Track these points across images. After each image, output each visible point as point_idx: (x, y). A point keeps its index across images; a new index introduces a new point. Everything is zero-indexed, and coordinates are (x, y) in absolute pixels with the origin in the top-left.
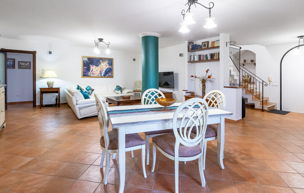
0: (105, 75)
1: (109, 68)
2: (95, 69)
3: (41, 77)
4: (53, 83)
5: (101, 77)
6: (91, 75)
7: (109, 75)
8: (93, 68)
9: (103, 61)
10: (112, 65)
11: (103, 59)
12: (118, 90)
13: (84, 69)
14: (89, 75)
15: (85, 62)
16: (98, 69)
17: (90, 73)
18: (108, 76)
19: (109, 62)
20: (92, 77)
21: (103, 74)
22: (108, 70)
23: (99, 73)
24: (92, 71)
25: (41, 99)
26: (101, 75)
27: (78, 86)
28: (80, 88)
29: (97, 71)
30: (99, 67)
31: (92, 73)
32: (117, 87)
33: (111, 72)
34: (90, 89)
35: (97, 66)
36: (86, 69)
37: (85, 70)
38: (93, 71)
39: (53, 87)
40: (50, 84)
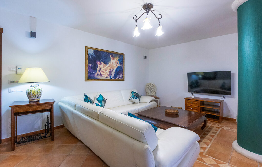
0: (115, 77)
1: (120, 66)
2: (104, 68)
3: (13, 82)
4: (39, 94)
5: (111, 80)
6: (99, 77)
7: (120, 77)
8: (101, 66)
9: (113, 57)
10: (123, 63)
11: (114, 54)
12: (136, 98)
13: (88, 67)
14: (96, 77)
15: (91, 57)
16: (108, 67)
17: (97, 73)
18: (118, 78)
19: (120, 59)
20: (99, 79)
21: (113, 76)
22: (118, 70)
23: (109, 73)
24: (99, 71)
25: (14, 126)
26: (111, 77)
27: (85, 95)
28: (90, 100)
29: (106, 70)
30: (108, 65)
31: (99, 73)
32: (134, 94)
33: (122, 72)
34: (103, 100)
35: (106, 63)
36: (91, 67)
37: (90, 69)
38: (101, 71)
39: (41, 102)
40: (35, 95)
